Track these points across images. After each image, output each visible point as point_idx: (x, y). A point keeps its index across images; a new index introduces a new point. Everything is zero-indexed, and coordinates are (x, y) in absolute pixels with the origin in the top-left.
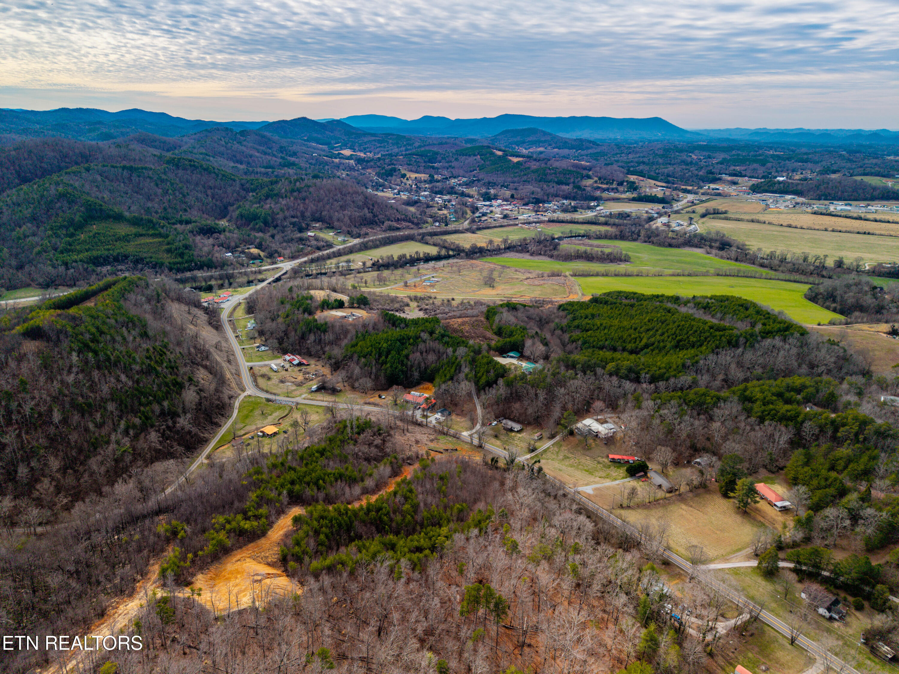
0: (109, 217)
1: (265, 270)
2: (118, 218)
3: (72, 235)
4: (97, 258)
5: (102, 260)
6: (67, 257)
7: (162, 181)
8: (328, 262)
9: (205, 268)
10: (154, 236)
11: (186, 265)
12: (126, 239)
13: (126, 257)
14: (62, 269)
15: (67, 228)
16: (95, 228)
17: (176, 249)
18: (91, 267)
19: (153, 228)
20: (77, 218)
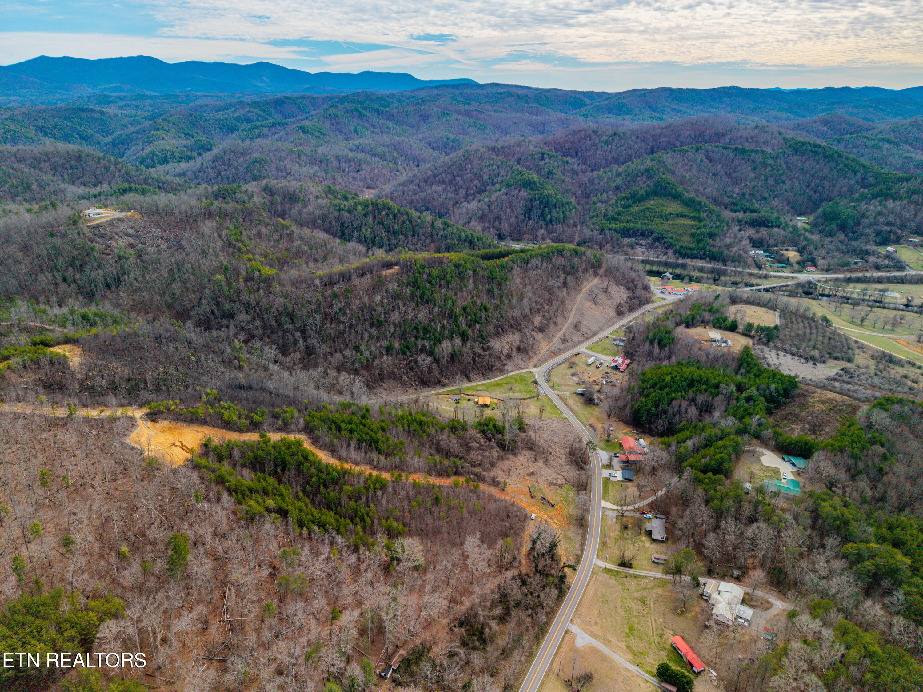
0: (670, 194)
1: (775, 277)
2: (676, 197)
3: (629, 206)
4: (628, 230)
5: (631, 232)
6: (607, 225)
7: (765, 166)
8: (852, 285)
9: (708, 259)
10: (693, 218)
11: (695, 252)
12: (667, 217)
13: (652, 233)
14: (596, 233)
15: (628, 199)
16: (651, 203)
17: (699, 235)
18: (617, 236)
19: (698, 211)
20: (642, 192)
